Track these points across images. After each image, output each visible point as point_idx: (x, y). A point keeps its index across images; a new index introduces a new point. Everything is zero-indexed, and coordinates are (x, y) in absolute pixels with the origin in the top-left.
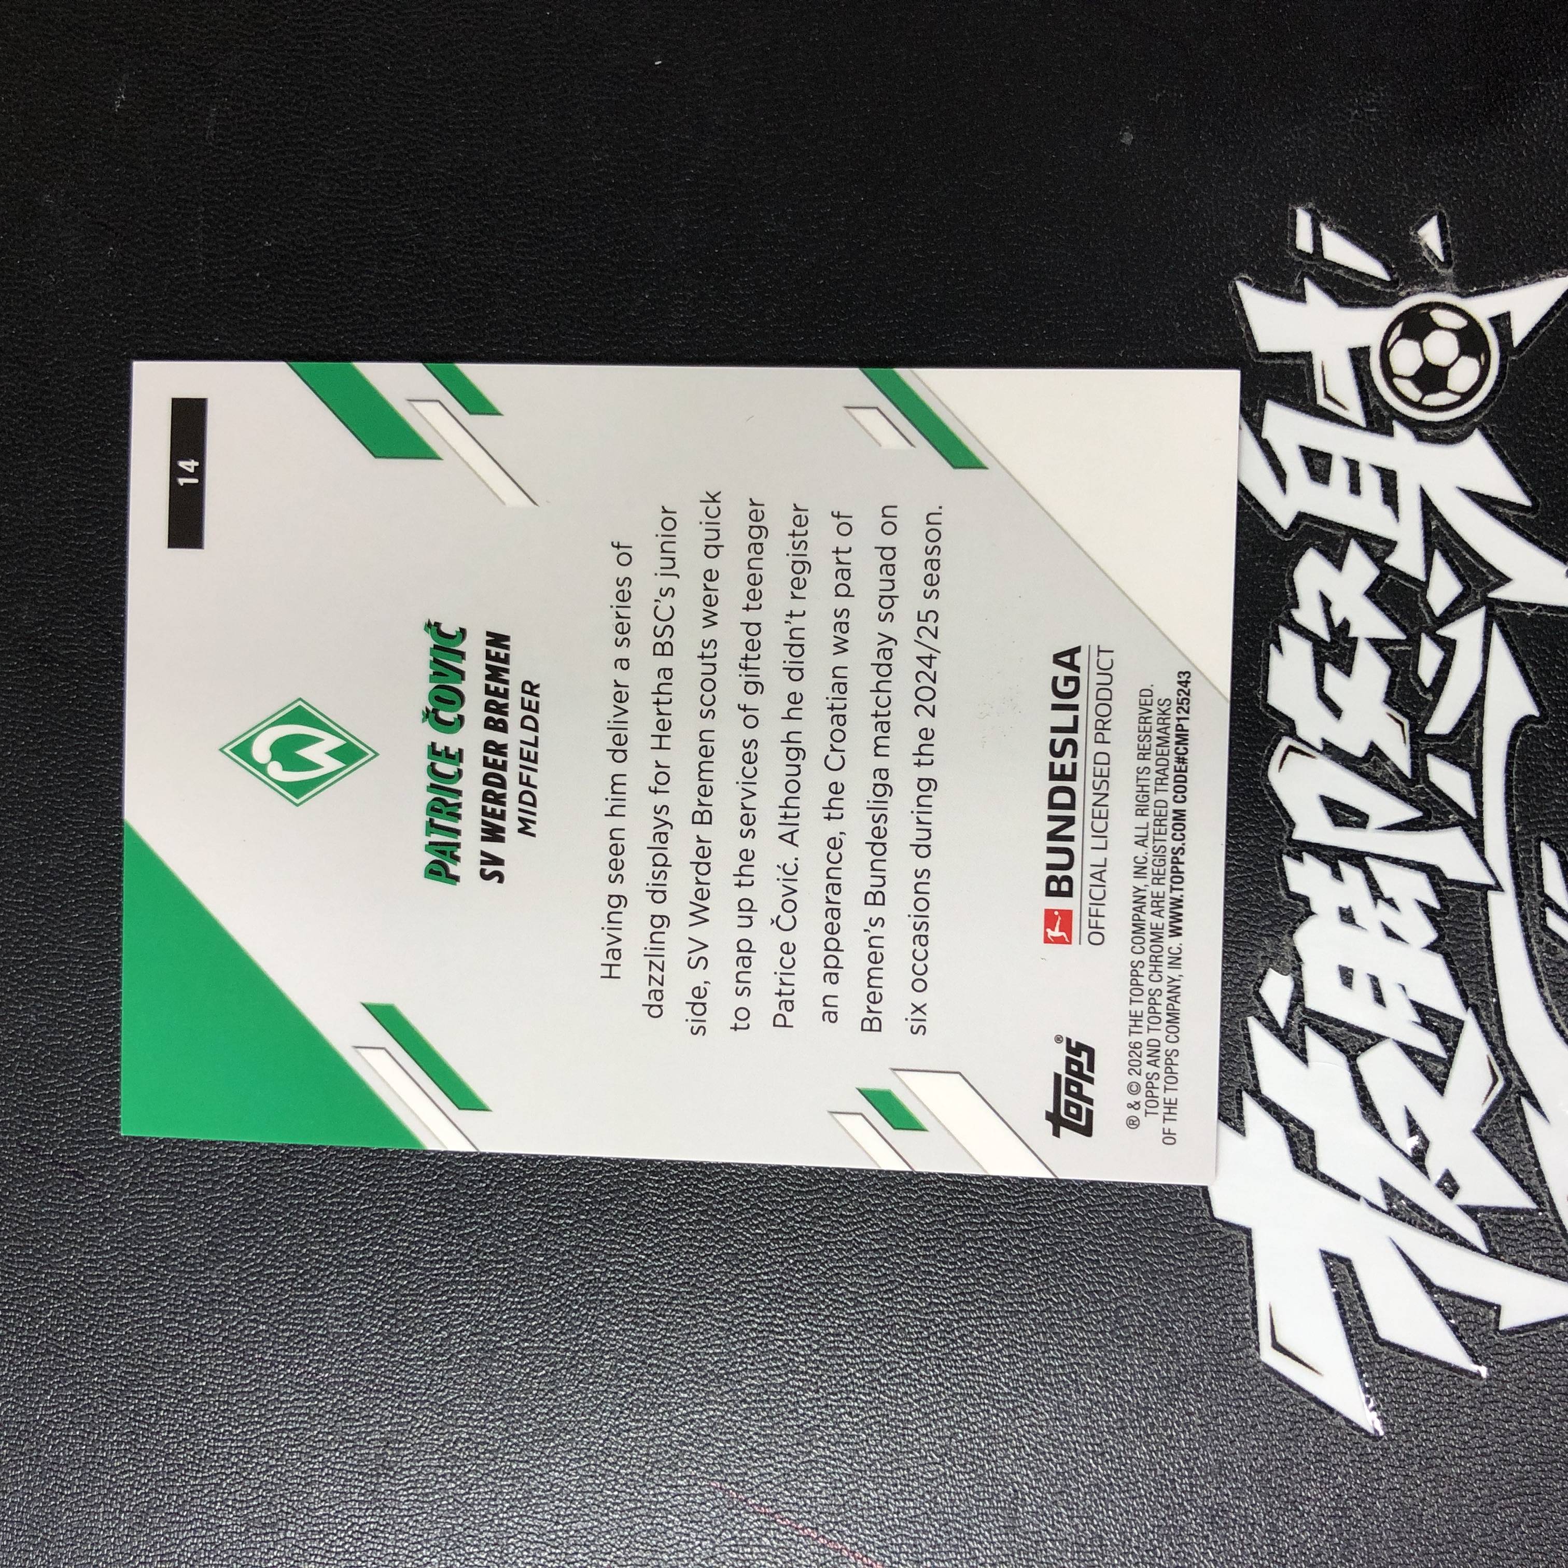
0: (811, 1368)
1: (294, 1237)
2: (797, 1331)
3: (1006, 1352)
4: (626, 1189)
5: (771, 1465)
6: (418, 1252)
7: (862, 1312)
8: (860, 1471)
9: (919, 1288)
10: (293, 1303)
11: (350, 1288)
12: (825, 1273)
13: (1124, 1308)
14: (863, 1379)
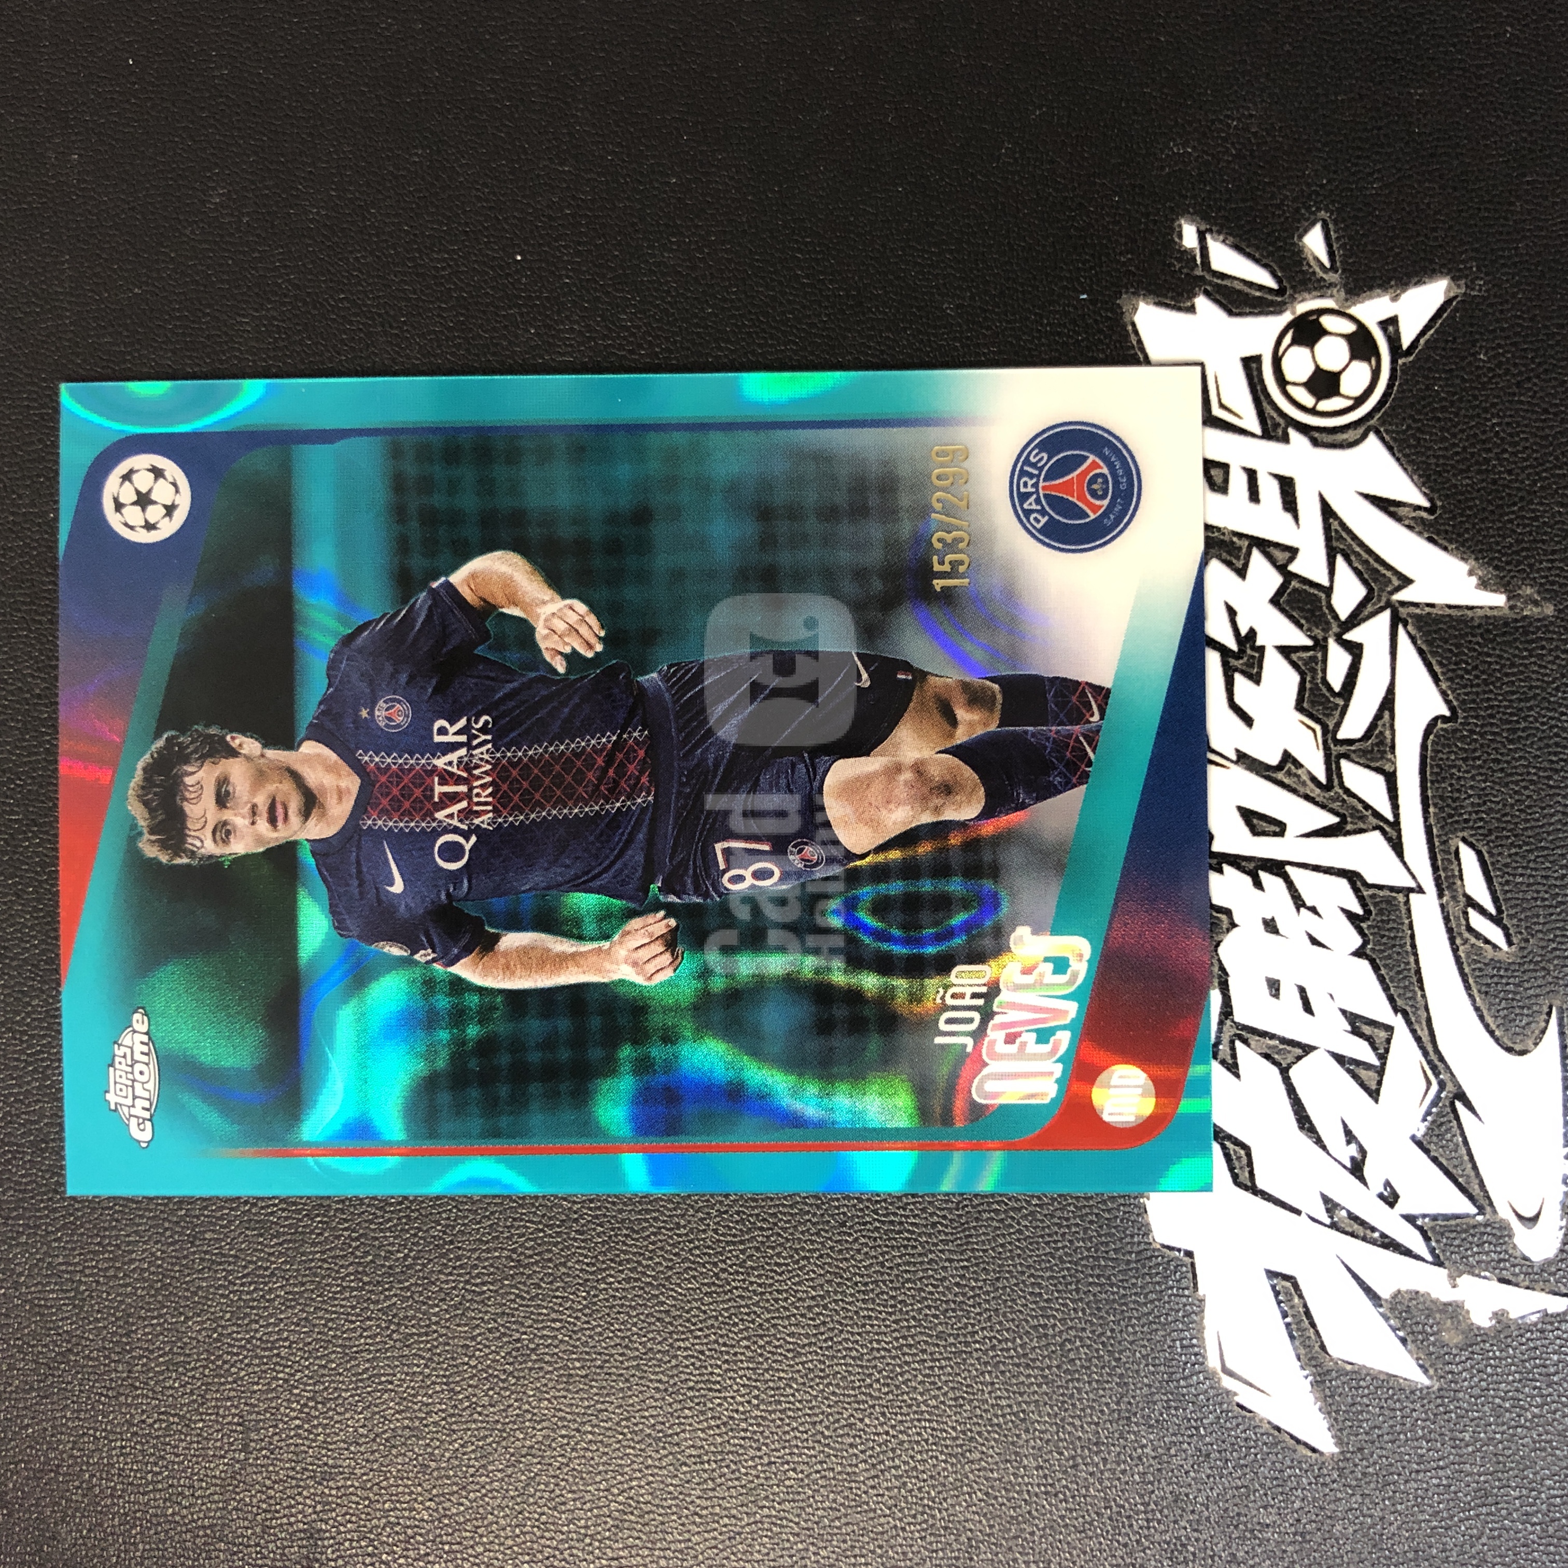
0: (751, 1425)
1: (203, 1322)
2: (735, 1387)
3: (951, 1395)
4: (550, 1251)
5: (715, 1530)
6: (337, 1329)
7: (803, 1363)
8: (808, 1529)
9: (859, 1334)
10: (206, 1391)
11: (265, 1372)
12: (761, 1325)
13: (1069, 1341)
14: (806, 1432)
